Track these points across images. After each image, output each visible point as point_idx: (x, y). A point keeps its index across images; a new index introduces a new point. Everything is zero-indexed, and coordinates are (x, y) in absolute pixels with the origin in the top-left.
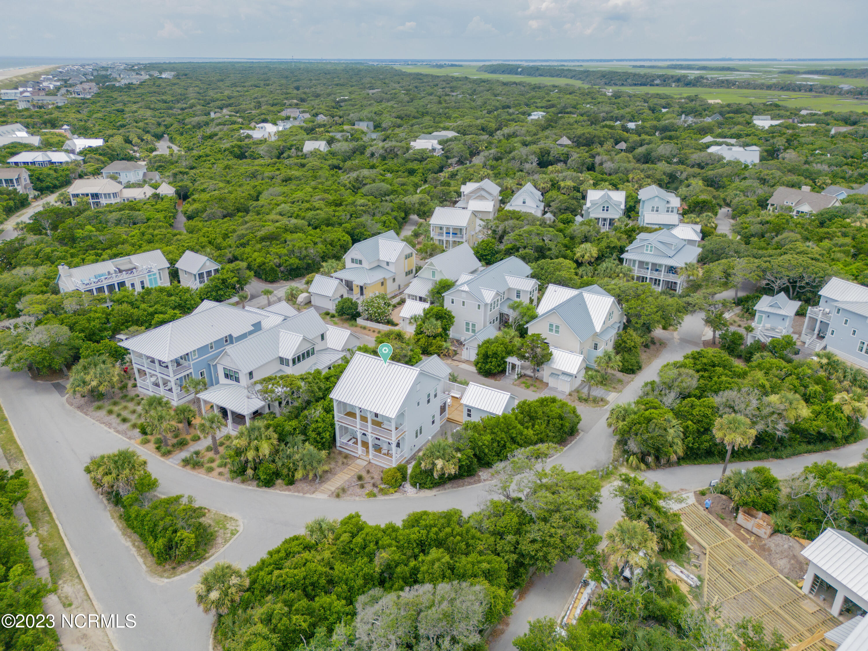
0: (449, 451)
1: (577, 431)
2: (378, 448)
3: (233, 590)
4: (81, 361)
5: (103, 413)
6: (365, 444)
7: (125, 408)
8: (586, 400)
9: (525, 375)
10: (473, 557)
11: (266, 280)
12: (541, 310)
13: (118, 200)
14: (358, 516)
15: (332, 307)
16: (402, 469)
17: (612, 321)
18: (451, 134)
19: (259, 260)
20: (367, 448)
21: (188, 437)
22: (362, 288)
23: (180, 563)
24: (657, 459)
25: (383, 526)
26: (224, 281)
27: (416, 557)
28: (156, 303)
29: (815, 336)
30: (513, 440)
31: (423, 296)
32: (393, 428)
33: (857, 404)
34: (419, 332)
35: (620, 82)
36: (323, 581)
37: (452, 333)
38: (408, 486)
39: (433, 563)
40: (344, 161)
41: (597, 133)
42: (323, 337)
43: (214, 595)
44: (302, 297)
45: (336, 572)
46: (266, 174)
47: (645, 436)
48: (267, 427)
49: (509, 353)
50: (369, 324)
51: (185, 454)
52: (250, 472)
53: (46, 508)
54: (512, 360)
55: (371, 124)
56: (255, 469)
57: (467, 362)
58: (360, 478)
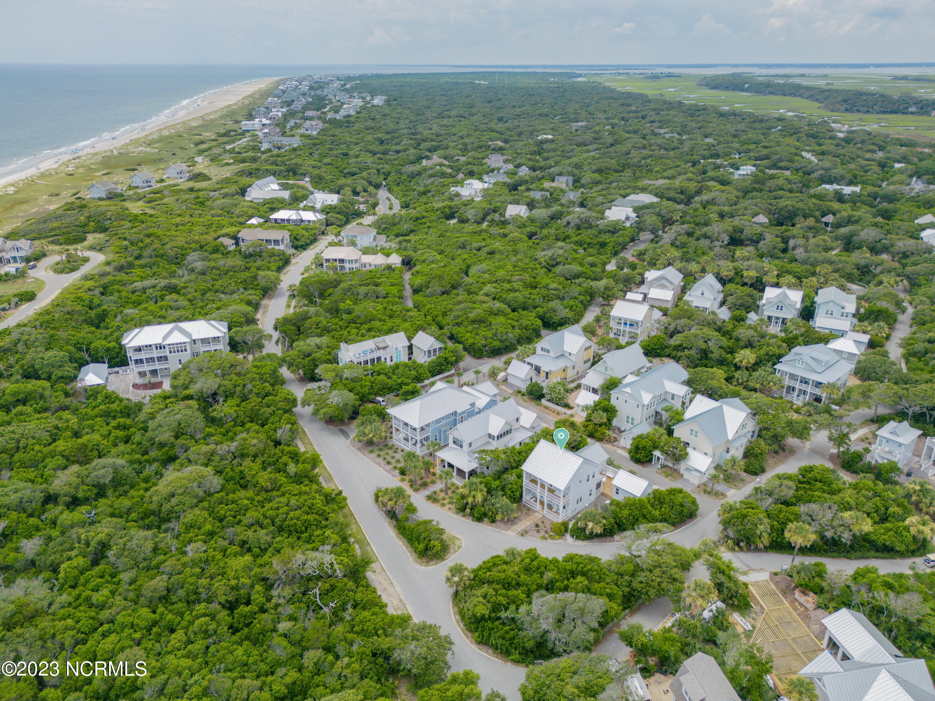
0: (598, 517)
1: (696, 516)
2: (550, 507)
3: (465, 578)
4: (360, 417)
5: (374, 455)
6: (542, 503)
7: (387, 454)
8: (709, 493)
9: (667, 466)
10: (602, 584)
11: (474, 356)
12: (688, 415)
13: (357, 265)
14: (535, 549)
15: (523, 387)
16: (565, 525)
17: (745, 430)
18: (647, 198)
19: (471, 341)
20: (543, 506)
21: (429, 481)
22: (547, 373)
23: (431, 559)
24: (748, 544)
25: (550, 558)
26: (446, 359)
27: (568, 580)
28: (402, 375)
29: (931, 462)
30: (644, 517)
31: (596, 387)
32: (562, 496)
33: (921, 527)
34: (589, 420)
35: (865, 109)
36: (514, 583)
37: (615, 423)
38: (568, 536)
39: (578, 584)
40: (542, 228)
41: (801, 205)
42: (517, 420)
43: (456, 579)
44: (501, 375)
45: (521, 579)
46: (475, 245)
47: (739, 528)
48: (481, 483)
49: (655, 448)
50: (550, 405)
51: (427, 492)
52: (468, 510)
53: (352, 515)
54: (657, 453)
55: (571, 179)
56: (471, 509)
57: (624, 448)
58: (537, 526)
